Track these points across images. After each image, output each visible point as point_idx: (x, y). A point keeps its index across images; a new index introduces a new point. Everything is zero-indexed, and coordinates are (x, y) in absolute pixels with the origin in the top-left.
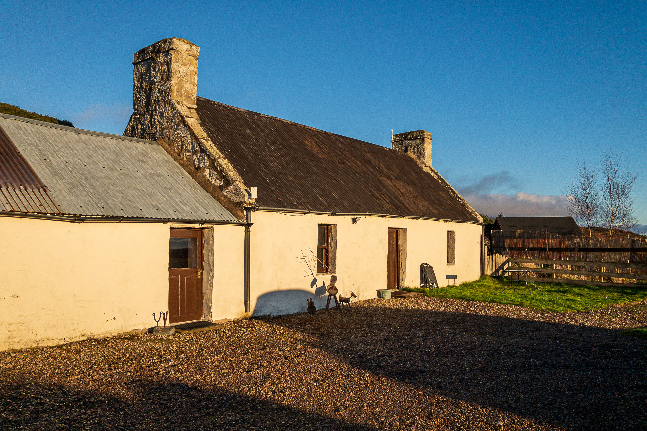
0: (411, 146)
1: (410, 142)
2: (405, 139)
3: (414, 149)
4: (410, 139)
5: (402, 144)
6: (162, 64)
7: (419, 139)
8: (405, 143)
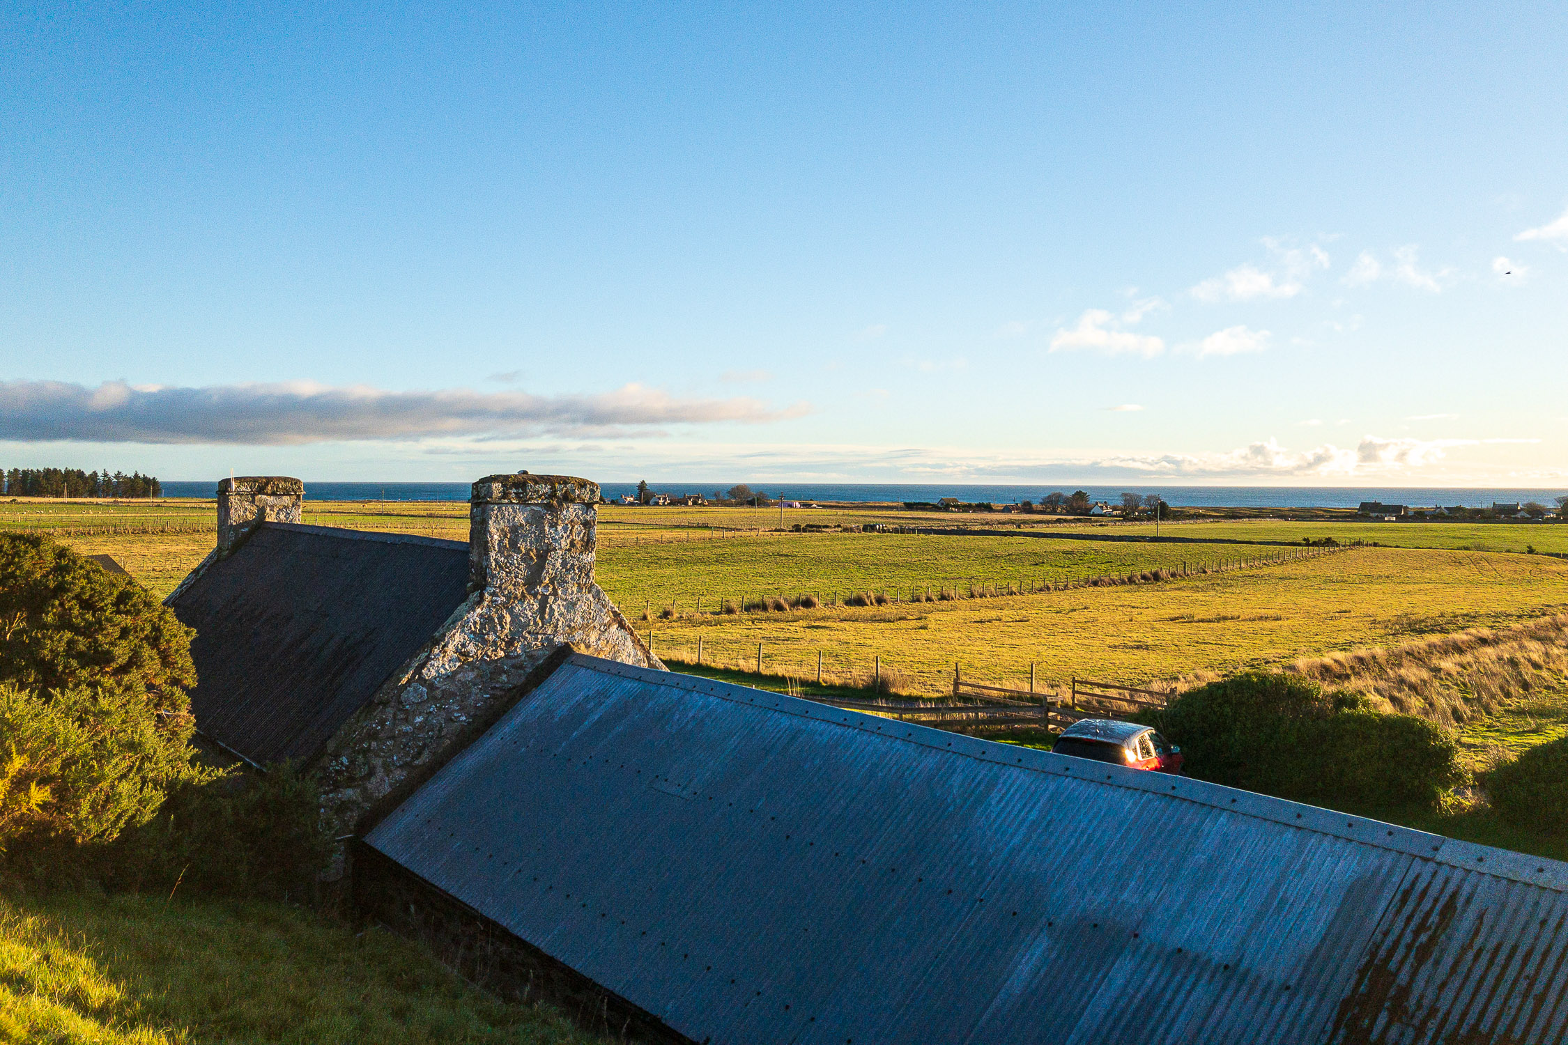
0: (272, 507)
1: (271, 499)
2: (261, 490)
3: (278, 513)
4: (274, 494)
5: (253, 501)
6: (572, 521)
7: (290, 495)
8: (260, 500)
